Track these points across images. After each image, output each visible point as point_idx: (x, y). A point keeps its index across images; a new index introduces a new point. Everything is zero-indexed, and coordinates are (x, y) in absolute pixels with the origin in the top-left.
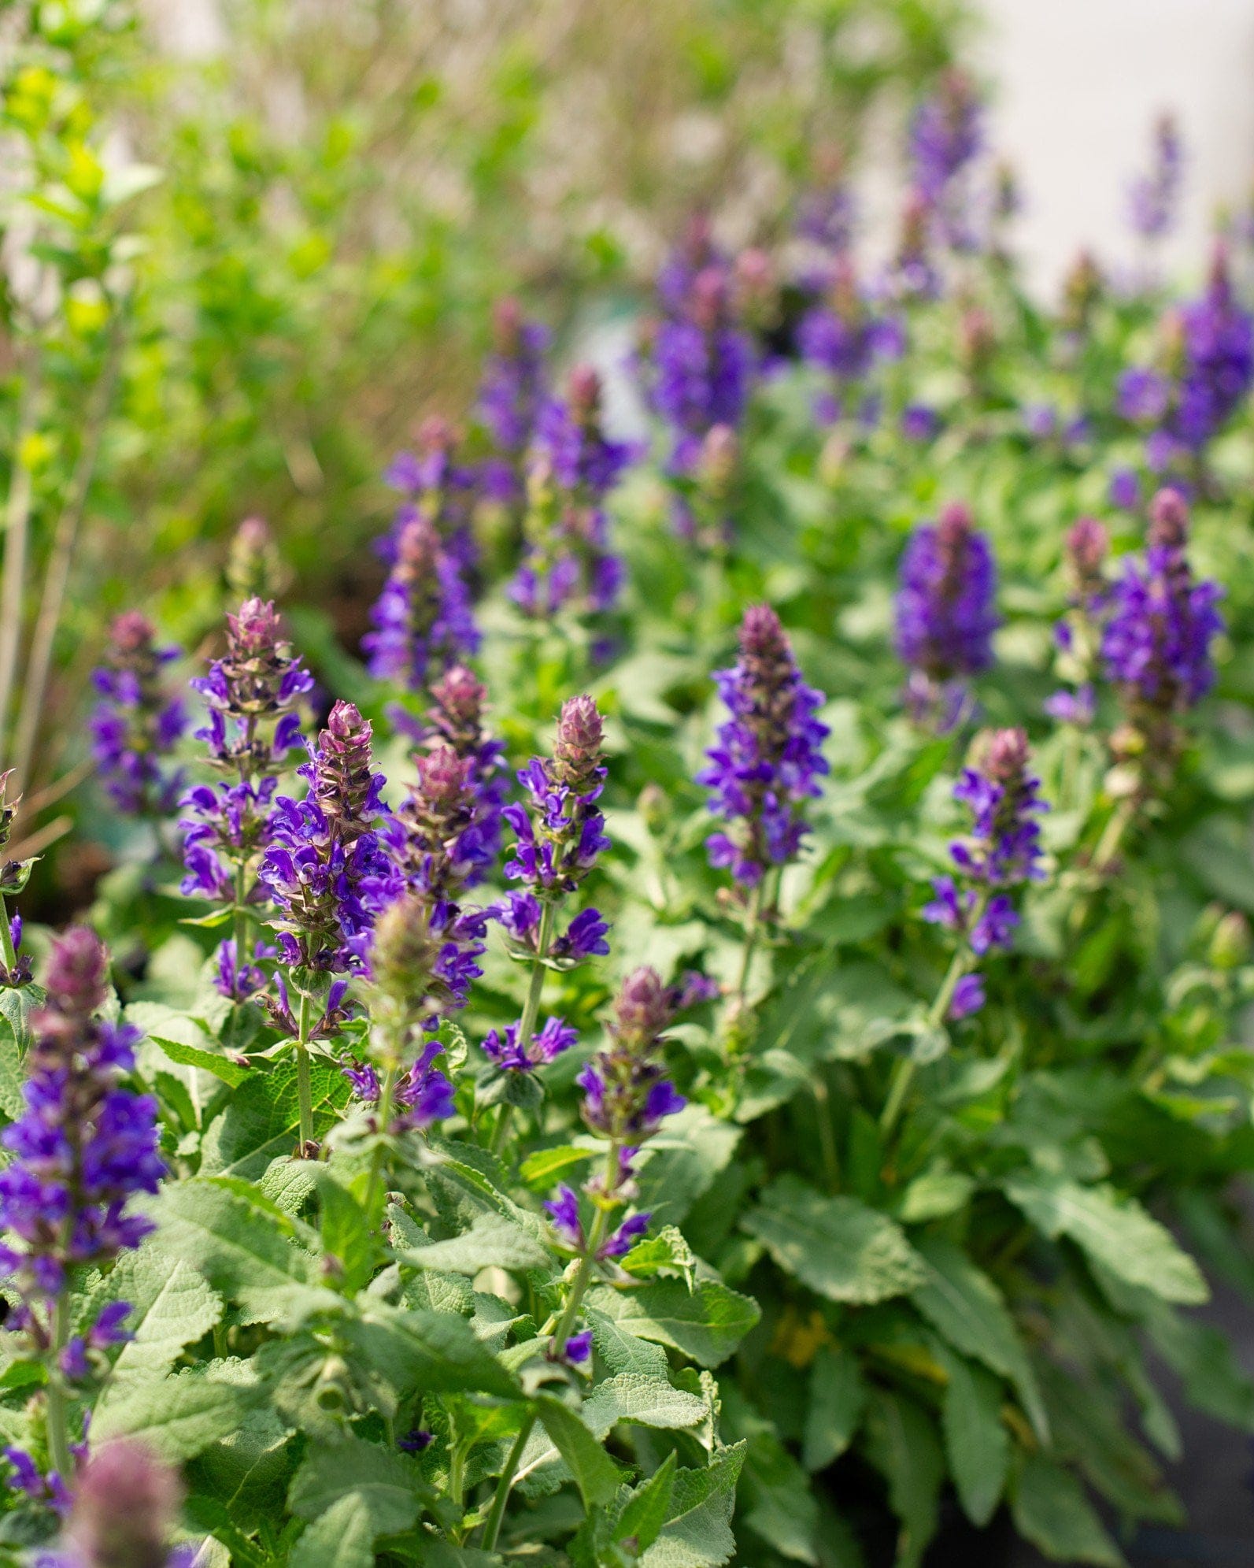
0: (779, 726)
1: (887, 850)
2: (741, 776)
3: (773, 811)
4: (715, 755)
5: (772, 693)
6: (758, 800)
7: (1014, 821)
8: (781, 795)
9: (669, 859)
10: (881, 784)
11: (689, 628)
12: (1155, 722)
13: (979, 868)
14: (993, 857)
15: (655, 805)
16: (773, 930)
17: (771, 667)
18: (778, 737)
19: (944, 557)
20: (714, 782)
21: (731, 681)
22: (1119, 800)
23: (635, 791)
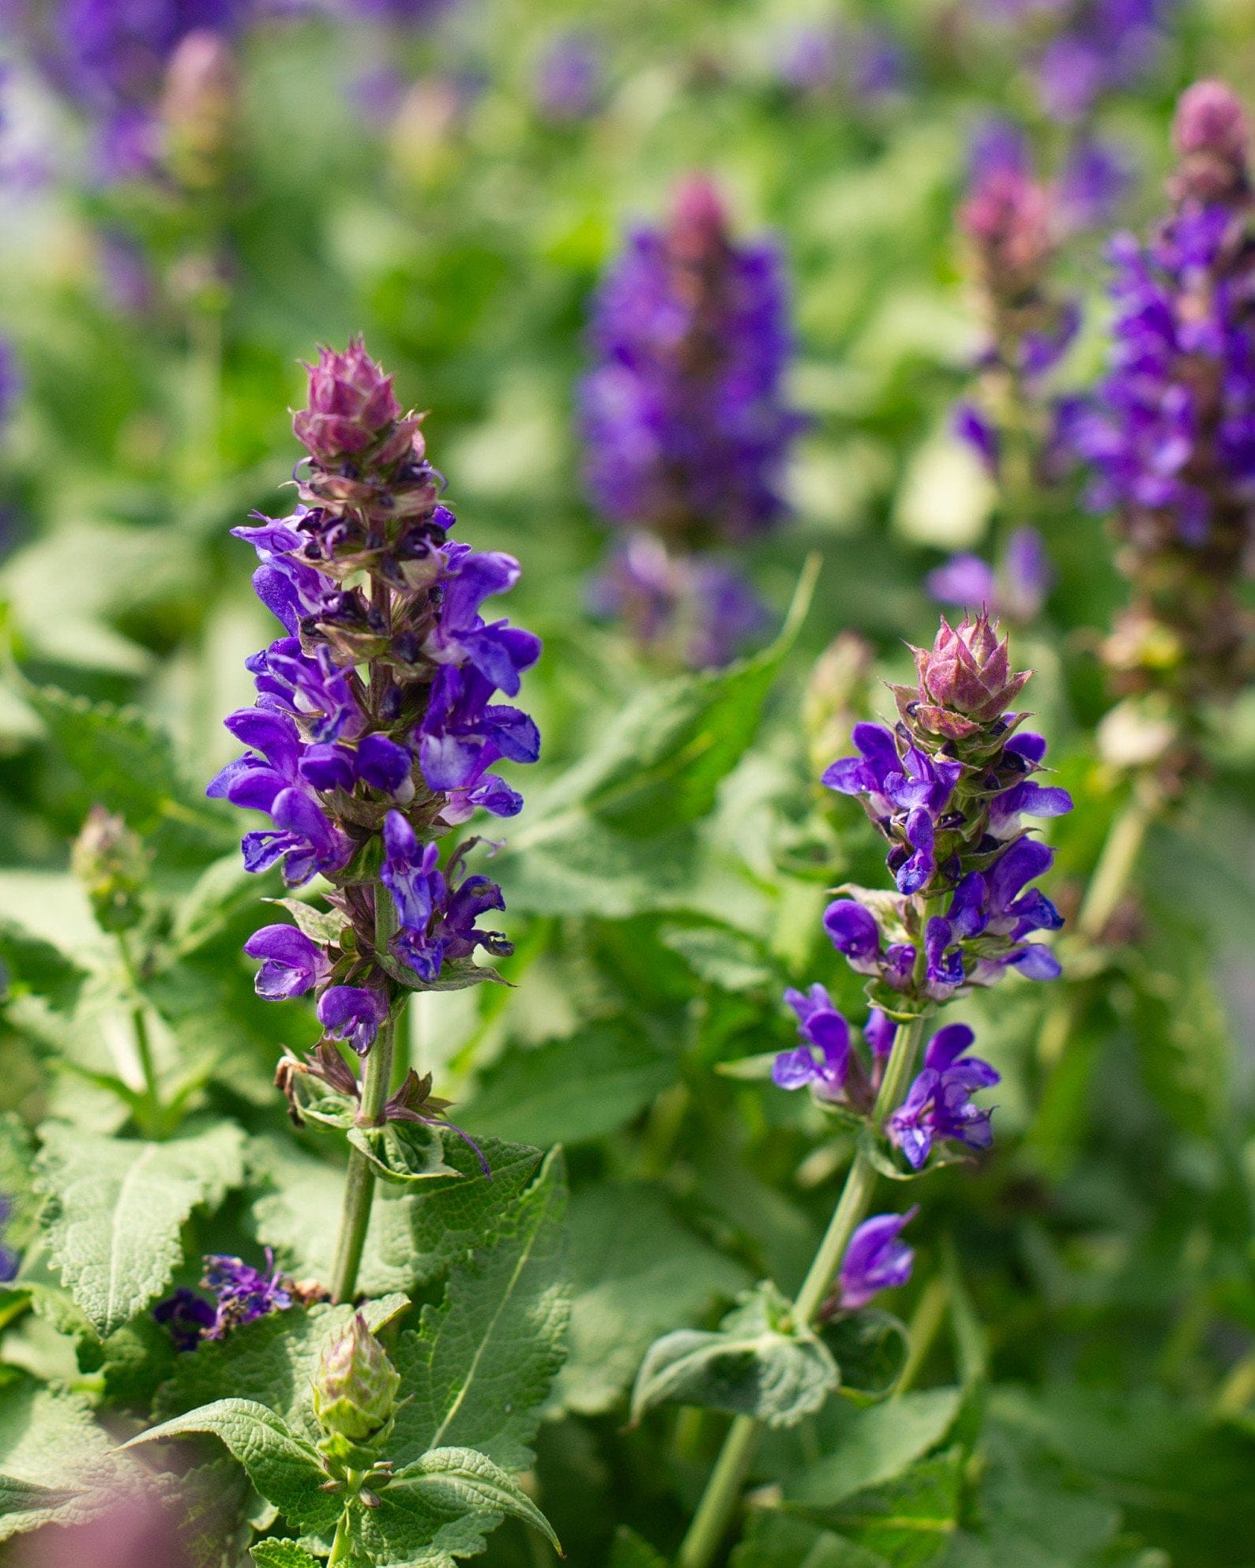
0: (410, 645)
1: (648, 921)
2: (320, 776)
3: (407, 855)
4: (245, 727)
5: (386, 566)
6: (361, 832)
7: (989, 843)
8: (418, 816)
9: (147, 977)
10: (625, 771)
11: (157, 477)
12: (1200, 599)
13: (904, 958)
14: (941, 932)
15: (109, 853)
16: (415, 1140)
17: (380, 500)
18: (405, 673)
19: (685, 289)
20: (252, 795)
21: (279, 543)
22: (1131, 773)
23: (69, 827)
